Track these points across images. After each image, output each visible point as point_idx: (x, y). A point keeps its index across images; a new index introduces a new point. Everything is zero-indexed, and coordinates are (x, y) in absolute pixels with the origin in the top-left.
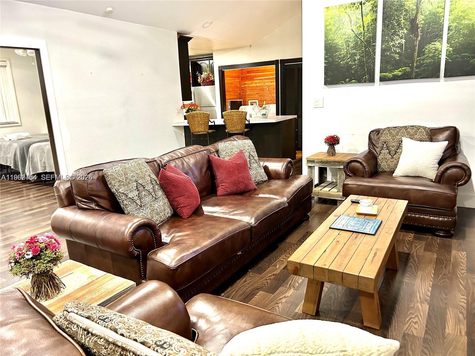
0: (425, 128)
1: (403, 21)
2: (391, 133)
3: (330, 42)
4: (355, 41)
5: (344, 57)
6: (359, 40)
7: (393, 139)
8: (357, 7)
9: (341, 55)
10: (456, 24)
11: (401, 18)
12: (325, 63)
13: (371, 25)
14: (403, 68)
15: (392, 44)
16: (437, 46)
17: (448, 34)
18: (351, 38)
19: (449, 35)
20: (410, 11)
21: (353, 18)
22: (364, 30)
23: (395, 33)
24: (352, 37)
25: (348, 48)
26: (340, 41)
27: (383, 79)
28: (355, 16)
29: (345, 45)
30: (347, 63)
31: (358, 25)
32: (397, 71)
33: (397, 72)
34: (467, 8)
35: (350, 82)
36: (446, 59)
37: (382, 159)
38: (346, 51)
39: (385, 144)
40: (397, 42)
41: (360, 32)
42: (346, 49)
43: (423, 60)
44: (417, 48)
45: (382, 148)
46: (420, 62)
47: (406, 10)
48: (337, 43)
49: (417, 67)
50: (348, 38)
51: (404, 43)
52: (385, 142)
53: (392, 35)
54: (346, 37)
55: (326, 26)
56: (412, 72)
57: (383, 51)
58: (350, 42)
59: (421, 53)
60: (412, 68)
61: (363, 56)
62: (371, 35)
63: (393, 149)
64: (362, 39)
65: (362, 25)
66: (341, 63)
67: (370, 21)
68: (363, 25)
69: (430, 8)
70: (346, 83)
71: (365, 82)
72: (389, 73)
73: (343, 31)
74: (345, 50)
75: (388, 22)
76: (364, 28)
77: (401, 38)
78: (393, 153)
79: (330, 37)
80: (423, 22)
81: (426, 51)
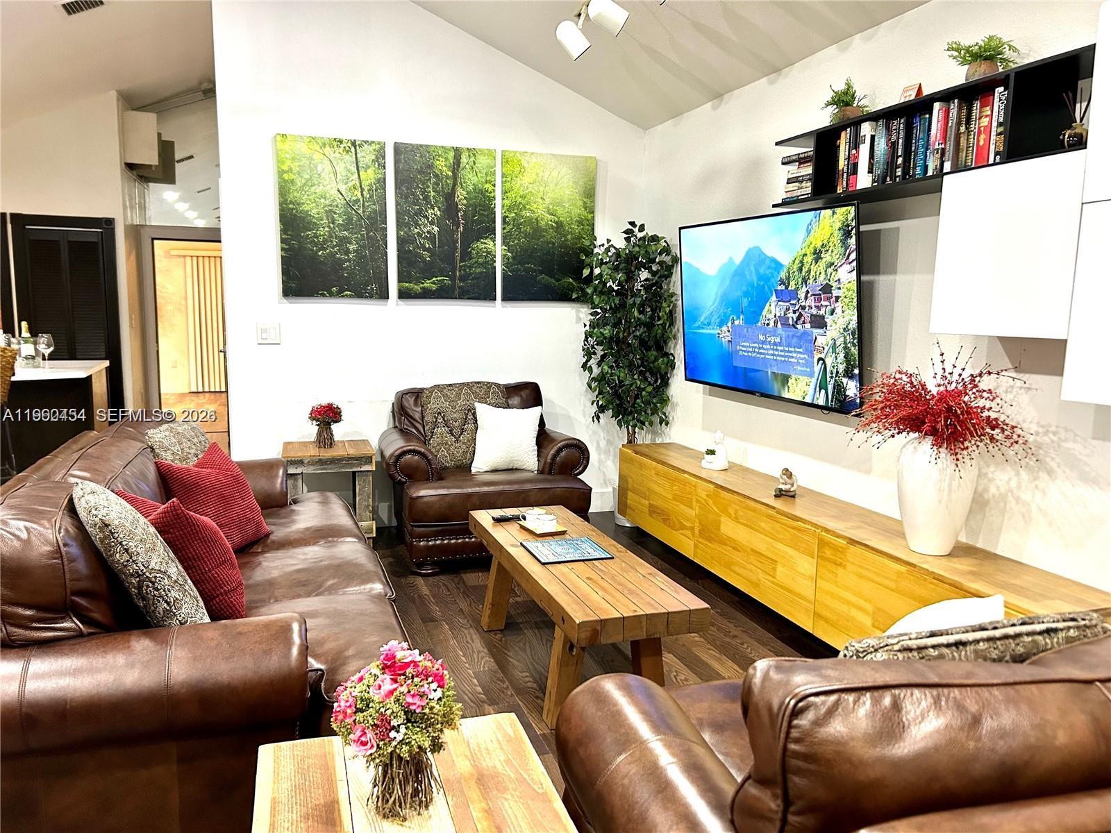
0: (498, 386)
1: (433, 194)
2: (445, 396)
3: (291, 206)
4: (345, 213)
5: (325, 241)
6: (353, 212)
7: (454, 407)
8: (347, 148)
9: (317, 237)
10: (514, 215)
11: (428, 187)
12: (282, 249)
13: (376, 190)
14: (439, 278)
15: (416, 231)
16: (490, 247)
17: (504, 229)
18: (337, 206)
19: (505, 231)
20: (442, 178)
21: (340, 168)
22: (362, 195)
23: (419, 213)
24: (340, 206)
25: (331, 225)
26: (312, 207)
27: (404, 295)
28: (343, 165)
29: (325, 218)
30: (333, 255)
31: (351, 184)
32: (428, 281)
33: (427, 284)
34: (527, 191)
35: (340, 294)
36: (504, 270)
37: (438, 445)
38: (329, 232)
39: (440, 417)
40: (425, 230)
41: (355, 198)
42: (329, 227)
43: (470, 267)
44: (458, 245)
45: (435, 425)
46: (465, 270)
47: (436, 176)
48: (308, 211)
49: (462, 279)
50: (331, 205)
51: (436, 233)
52: (439, 413)
53: (416, 214)
54: (328, 202)
55: (281, 173)
56: (453, 286)
57: (401, 242)
58: (335, 213)
59: (466, 255)
60: (452, 278)
61: (364, 247)
62: (376, 207)
63: (456, 424)
64: (360, 212)
65: (358, 185)
66: (320, 253)
67: (373, 181)
68: (361, 186)
69: (475, 180)
70: (331, 295)
71: (371, 297)
72: (415, 284)
73: (319, 190)
74: (327, 229)
75: (407, 189)
76: (362, 192)
77: (432, 223)
78: (457, 431)
79: (291, 196)
80: (465, 202)
81: (474, 252)
